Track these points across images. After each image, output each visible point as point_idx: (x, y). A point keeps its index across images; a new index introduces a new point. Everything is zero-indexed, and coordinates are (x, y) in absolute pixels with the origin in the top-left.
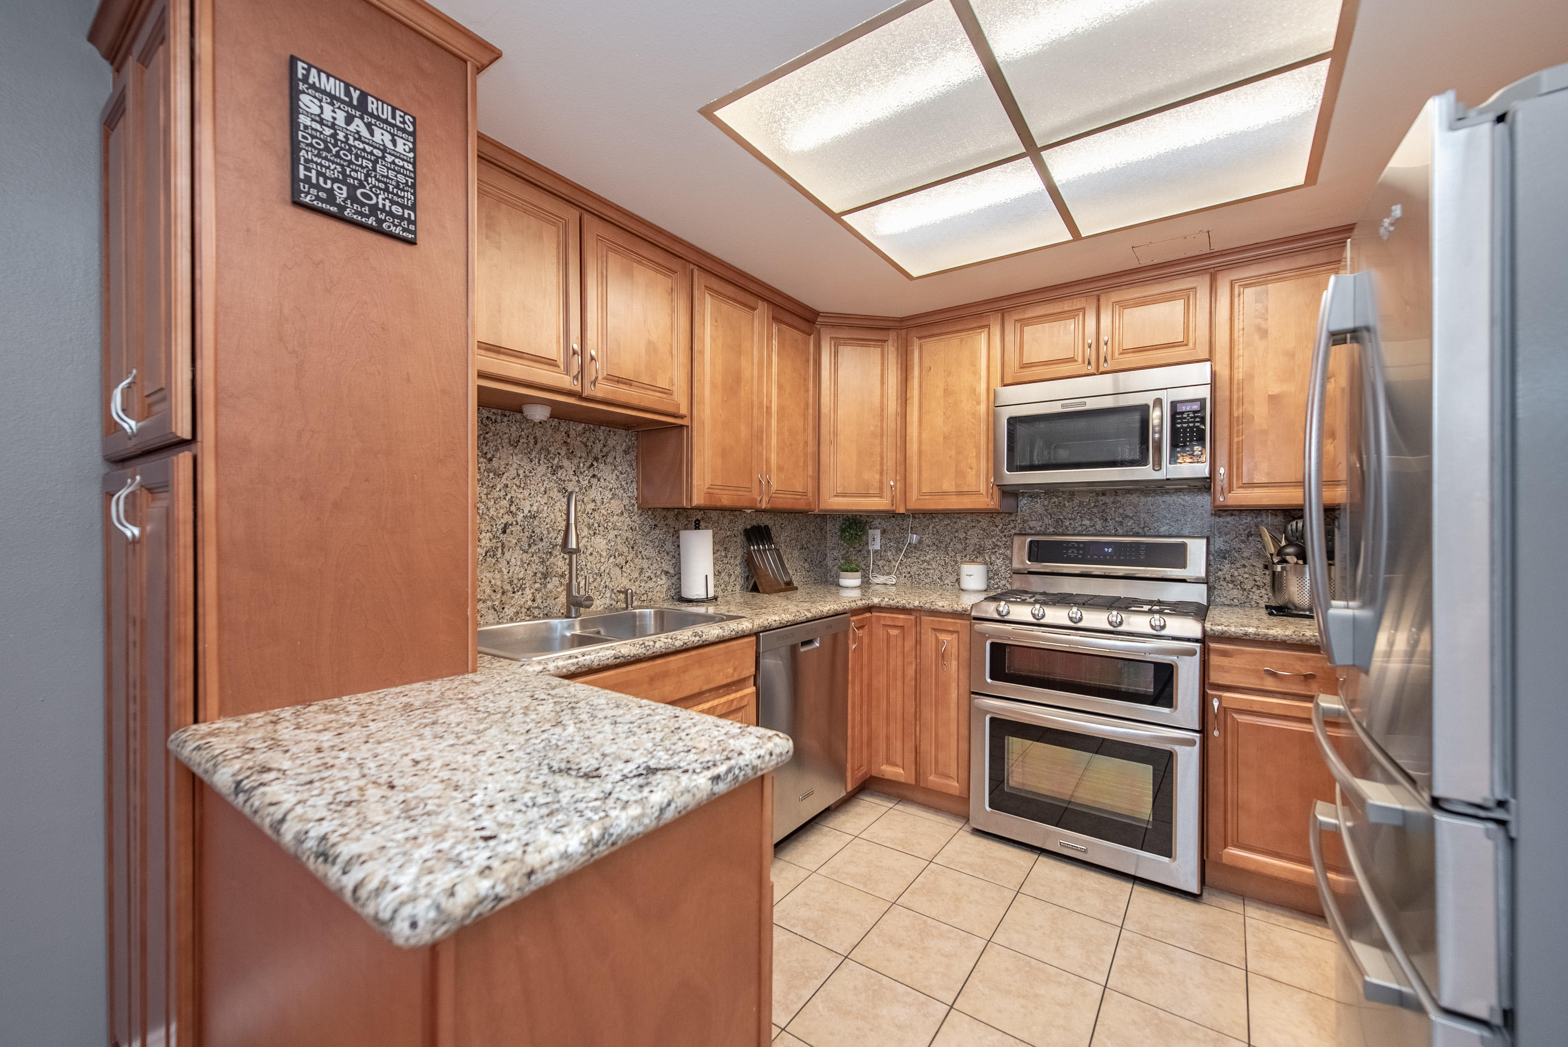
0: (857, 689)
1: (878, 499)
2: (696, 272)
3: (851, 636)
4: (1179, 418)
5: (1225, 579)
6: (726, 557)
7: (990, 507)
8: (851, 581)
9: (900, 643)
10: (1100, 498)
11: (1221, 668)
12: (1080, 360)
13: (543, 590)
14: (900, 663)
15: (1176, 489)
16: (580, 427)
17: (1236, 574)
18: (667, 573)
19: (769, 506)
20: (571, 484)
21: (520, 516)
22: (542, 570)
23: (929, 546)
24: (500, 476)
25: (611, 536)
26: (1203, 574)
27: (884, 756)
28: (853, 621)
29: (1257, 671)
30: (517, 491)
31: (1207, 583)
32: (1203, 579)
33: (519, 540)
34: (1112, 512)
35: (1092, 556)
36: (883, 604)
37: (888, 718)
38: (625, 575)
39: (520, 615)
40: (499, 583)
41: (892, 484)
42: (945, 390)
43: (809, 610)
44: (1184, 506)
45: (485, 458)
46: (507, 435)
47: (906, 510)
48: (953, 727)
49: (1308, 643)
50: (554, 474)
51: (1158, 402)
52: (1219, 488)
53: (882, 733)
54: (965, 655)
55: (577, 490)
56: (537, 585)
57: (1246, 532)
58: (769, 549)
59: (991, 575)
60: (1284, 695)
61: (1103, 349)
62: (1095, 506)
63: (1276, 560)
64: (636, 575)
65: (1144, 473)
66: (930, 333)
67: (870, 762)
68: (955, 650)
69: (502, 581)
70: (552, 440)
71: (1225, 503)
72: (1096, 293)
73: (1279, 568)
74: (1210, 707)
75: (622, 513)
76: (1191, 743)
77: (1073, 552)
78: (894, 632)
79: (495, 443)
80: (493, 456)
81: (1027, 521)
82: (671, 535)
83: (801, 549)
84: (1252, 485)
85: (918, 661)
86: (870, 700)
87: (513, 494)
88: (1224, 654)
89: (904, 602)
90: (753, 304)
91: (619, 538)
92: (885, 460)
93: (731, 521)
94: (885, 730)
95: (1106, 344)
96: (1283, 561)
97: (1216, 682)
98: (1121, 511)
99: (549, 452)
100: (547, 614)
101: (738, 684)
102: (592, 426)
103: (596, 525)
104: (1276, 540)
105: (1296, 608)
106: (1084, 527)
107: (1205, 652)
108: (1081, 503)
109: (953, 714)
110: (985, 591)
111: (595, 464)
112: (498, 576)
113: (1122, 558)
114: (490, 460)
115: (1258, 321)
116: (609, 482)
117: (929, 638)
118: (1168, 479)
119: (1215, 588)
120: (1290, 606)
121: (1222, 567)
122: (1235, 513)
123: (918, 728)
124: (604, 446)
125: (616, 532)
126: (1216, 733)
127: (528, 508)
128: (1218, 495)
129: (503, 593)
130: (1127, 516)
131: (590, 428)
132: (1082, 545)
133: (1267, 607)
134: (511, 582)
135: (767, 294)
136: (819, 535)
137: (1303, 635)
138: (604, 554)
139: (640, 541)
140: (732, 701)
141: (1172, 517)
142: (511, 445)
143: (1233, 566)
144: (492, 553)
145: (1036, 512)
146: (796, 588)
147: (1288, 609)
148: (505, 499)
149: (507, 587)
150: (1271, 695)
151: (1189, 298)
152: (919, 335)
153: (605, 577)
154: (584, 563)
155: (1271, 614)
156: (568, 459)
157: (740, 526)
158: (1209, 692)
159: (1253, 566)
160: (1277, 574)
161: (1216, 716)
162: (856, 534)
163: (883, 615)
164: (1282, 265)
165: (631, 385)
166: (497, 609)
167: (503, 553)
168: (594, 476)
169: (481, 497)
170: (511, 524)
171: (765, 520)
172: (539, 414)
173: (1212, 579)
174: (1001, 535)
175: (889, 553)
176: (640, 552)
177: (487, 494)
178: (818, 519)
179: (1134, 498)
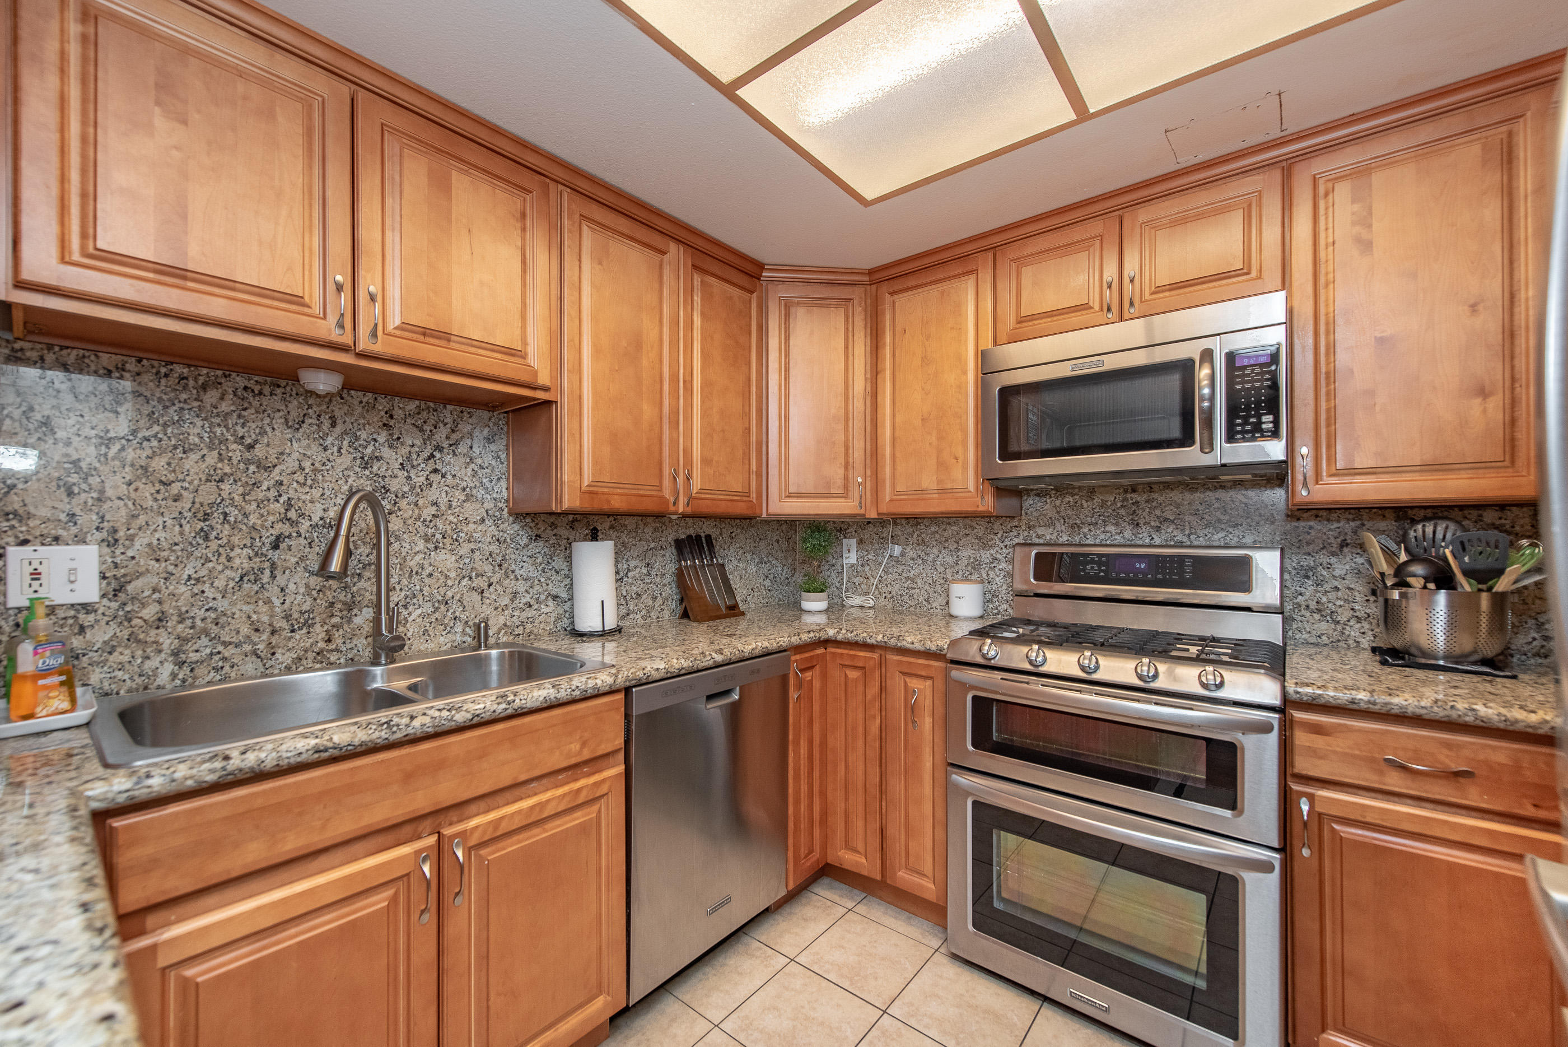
0: (803, 751)
1: (843, 500)
2: (565, 196)
3: (792, 681)
4: (1239, 376)
5: (1308, 606)
6: (649, 575)
7: (981, 508)
8: (815, 604)
9: (861, 688)
10: (1129, 496)
11: (1313, 753)
12: (1097, 307)
13: (346, 627)
14: (860, 716)
15: (1235, 481)
16: (412, 406)
17: (1324, 599)
18: (555, 597)
19: (689, 510)
20: (395, 481)
21: (305, 525)
22: (344, 599)
23: (913, 559)
24: (269, 469)
25: (465, 549)
26: (1277, 602)
27: (843, 839)
28: (796, 661)
29: (1372, 760)
30: (300, 490)
31: (1282, 613)
32: (1276, 608)
33: (302, 559)
34: (1145, 514)
35: (1118, 574)
36: (840, 637)
37: (846, 788)
38: (488, 601)
39: (304, 662)
40: (265, 619)
41: (860, 480)
42: (924, 358)
43: (720, 652)
44: (1246, 504)
45: (242, 444)
46: (281, 413)
47: (878, 514)
48: (928, 808)
49: (1460, 721)
50: (365, 468)
51: (1207, 355)
52: (1299, 477)
53: (841, 806)
54: (940, 710)
55: (406, 489)
56: (335, 620)
57: (1339, 540)
58: (708, 566)
59: (989, 596)
60: (1419, 800)
61: (1128, 287)
62: (1122, 506)
63: (1389, 583)
64: (506, 601)
65: (1191, 456)
66: (905, 286)
67: (824, 847)
68: (928, 702)
69: (271, 616)
70: (362, 421)
71: (1310, 499)
72: (1117, 213)
73: (1396, 595)
74: (1295, 812)
75: (483, 520)
76: (1265, 867)
77: (1092, 568)
78: (853, 674)
79: (260, 424)
80: (256, 441)
81: (1034, 527)
82: (562, 548)
83: (758, 563)
84: (1352, 472)
85: (884, 713)
86: (824, 763)
87: (292, 493)
88: (1317, 729)
89: (865, 635)
90: (661, 246)
91: (477, 553)
92: (851, 451)
93: (655, 530)
94: (843, 805)
95: (1132, 281)
96: (1401, 584)
97: (1304, 772)
98: (1158, 512)
99: (357, 438)
100: (352, 659)
101: (596, 762)
102: (432, 404)
103: (439, 536)
104: (1390, 555)
105: (1425, 654)
106: (1109, 534)
107: (1287, 727)
108: (1104, 503)
109: (928, 790)
110: (981, 617)
111: (438, 455)
112: (263, 608)
113: (1160, 576)
114: (250, 447)
115: (1357, 229)
116: (462, 480)
117: (897, 682)
118: (1224, 465)
119: (1294, 620)
120: (1413, 650)
121: (1303, 590)
122: (1321, 513)
123: (884, 804)
124: (453, 431)
125: (472, 546)
126: (1306, 852)
127: (320, 513)
128: (1299, 486)
129: (273, 632)
130: (1166, 520)
131: (428, 408)
132: (1104, 559)
133: (1374, 650)
134: (287, 617)
135: (683, 234)
136: (785, 546)
137: (1452, 707)
138: (453, 575)
139: (513, 556)
140: (579, 791)
141: (1229, 521)
142: (289, 427)
143: (1319, 588)
144: (252, 578)
145: (1045, 515)
146: (743, 614)
147: (1410, 654)
148: (277, 501)
149: (282, 624)
150: (1396, 799)
151: (1250, 206)
152: (891, 290)
153: (455, 606)
154: (418, 588)
155: (1384, 663)
156: (390, 447)
157: (670, 536)
158: (1295, 787)
159: (1350, 589)
160: (1390, 602)
161: (1305, 824)
162: (820, 545)
163: (839, 651)
164: (1395, 142)
165: (449, 340)
166: (262, 655)
167: (273, 577)
168: (435, 471)
169: (232, 499)
170: (289, 536)
171: (706, 528)
172: (324, 383)
173: (1288, 607)
174: (1002, 545)
175: (867, 568)
176: (513, 572)
177: (243, 495)
178: (784, 527)
179: (1176, 495)
